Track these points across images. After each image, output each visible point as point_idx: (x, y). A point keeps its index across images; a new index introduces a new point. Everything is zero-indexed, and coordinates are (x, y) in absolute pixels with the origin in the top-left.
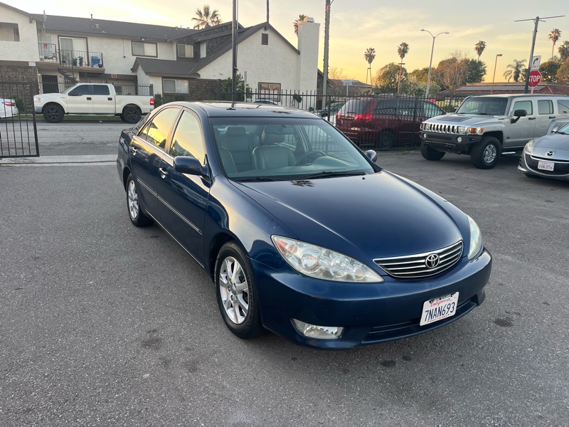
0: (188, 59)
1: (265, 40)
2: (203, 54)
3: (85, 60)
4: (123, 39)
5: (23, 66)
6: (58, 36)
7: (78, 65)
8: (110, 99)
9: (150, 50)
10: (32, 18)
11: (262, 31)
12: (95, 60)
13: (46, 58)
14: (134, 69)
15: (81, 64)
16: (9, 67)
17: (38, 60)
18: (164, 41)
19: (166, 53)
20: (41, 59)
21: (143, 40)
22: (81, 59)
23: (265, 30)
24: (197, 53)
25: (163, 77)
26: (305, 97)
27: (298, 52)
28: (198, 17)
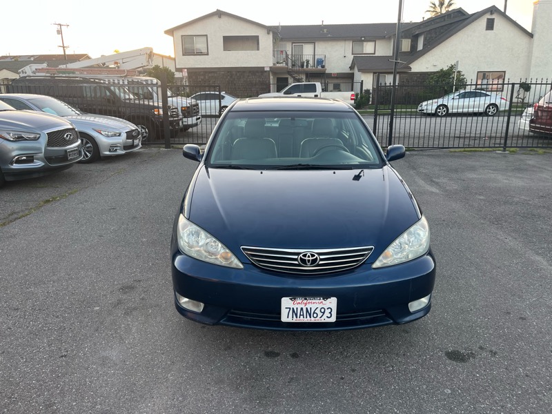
0: (405, 53)
1: (490, 25)
2: (420, 47)
3: (311, 63)
4: (345, 40)
5: (259, 71)
6: (293, 43)
7: (305, 67)
8: (316, 96)
9: (368, 48)
10: (270, 29)
11: (488, 16)
12: (320, 62)
13: (278, 63)
14: (352, 68)
15: (307, 66)
16: (250, 72)
17: (272, 65)
18: (383, 38)
19: (383, 49)
20: (274, 64)
21: (363, 39)
22: (308, 62)
23: (491, 14)
24: (414, 46)
25: (374, 73)
26: (533, 86)
27: (531, 35)
28: (432, 9)
